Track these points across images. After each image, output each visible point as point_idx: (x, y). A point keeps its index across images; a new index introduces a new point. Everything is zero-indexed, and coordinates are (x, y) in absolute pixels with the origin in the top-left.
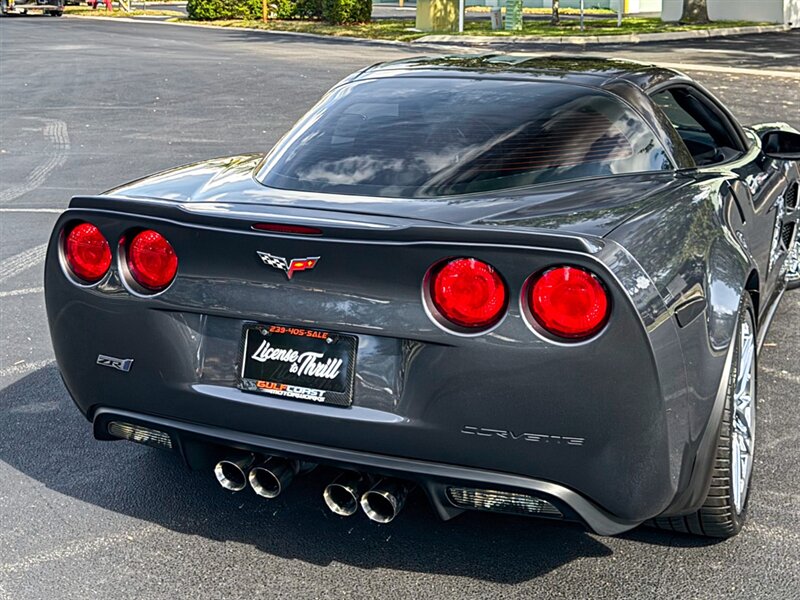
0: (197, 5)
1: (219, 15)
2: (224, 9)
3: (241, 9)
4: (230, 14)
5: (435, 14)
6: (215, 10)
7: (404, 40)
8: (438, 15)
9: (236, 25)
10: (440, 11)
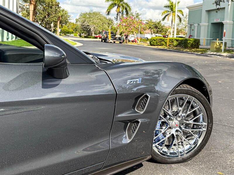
0: (152, 41)
1: (157, 45)
2: (158, 43)
3: (163, 43)
4: (160, 44)
5: (216, 47)
6: (156, 43)
7: (202, 53)
8: (217, 47)
9: (160, 47)
10: (218, 46)
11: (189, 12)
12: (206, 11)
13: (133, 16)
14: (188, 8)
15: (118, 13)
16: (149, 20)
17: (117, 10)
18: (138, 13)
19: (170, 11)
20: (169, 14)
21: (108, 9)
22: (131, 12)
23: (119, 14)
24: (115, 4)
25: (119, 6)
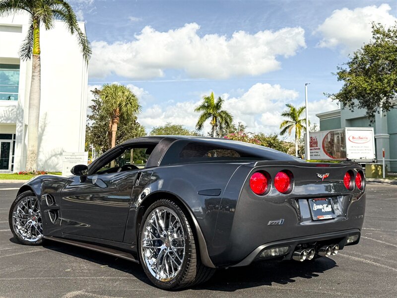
10: (375, 170)
11: (320, 121)
12: (346, 120)
13: (236, 129)
14: (318, 116)
15: (213, 127)
16: (259, 134)
17: (212, 122)
18: (242, 126)
19: (292, 121)
20: (291, 125)
21: (199, 122)
22: (233, 123)
23: (215, 127)
24: (210, 114)
25: (216, 117)
